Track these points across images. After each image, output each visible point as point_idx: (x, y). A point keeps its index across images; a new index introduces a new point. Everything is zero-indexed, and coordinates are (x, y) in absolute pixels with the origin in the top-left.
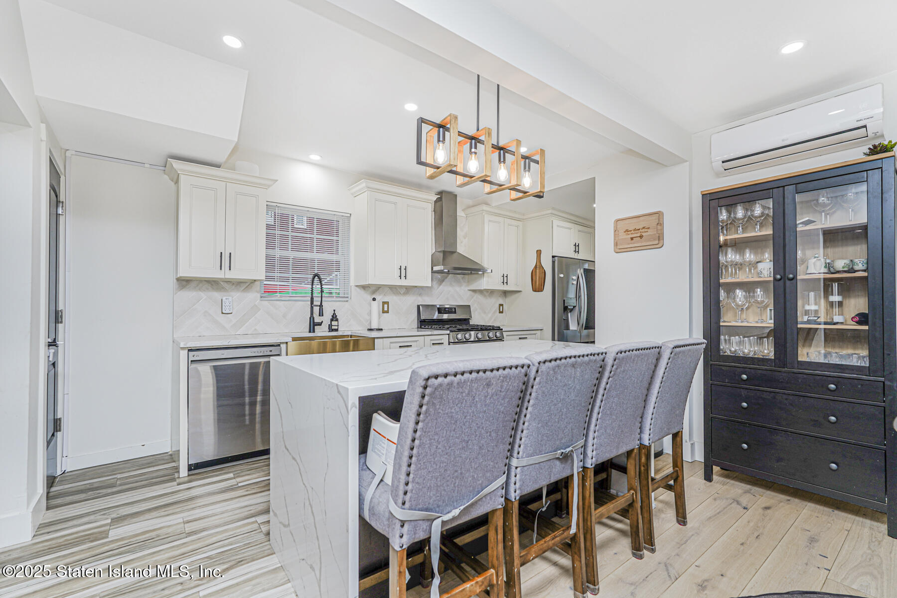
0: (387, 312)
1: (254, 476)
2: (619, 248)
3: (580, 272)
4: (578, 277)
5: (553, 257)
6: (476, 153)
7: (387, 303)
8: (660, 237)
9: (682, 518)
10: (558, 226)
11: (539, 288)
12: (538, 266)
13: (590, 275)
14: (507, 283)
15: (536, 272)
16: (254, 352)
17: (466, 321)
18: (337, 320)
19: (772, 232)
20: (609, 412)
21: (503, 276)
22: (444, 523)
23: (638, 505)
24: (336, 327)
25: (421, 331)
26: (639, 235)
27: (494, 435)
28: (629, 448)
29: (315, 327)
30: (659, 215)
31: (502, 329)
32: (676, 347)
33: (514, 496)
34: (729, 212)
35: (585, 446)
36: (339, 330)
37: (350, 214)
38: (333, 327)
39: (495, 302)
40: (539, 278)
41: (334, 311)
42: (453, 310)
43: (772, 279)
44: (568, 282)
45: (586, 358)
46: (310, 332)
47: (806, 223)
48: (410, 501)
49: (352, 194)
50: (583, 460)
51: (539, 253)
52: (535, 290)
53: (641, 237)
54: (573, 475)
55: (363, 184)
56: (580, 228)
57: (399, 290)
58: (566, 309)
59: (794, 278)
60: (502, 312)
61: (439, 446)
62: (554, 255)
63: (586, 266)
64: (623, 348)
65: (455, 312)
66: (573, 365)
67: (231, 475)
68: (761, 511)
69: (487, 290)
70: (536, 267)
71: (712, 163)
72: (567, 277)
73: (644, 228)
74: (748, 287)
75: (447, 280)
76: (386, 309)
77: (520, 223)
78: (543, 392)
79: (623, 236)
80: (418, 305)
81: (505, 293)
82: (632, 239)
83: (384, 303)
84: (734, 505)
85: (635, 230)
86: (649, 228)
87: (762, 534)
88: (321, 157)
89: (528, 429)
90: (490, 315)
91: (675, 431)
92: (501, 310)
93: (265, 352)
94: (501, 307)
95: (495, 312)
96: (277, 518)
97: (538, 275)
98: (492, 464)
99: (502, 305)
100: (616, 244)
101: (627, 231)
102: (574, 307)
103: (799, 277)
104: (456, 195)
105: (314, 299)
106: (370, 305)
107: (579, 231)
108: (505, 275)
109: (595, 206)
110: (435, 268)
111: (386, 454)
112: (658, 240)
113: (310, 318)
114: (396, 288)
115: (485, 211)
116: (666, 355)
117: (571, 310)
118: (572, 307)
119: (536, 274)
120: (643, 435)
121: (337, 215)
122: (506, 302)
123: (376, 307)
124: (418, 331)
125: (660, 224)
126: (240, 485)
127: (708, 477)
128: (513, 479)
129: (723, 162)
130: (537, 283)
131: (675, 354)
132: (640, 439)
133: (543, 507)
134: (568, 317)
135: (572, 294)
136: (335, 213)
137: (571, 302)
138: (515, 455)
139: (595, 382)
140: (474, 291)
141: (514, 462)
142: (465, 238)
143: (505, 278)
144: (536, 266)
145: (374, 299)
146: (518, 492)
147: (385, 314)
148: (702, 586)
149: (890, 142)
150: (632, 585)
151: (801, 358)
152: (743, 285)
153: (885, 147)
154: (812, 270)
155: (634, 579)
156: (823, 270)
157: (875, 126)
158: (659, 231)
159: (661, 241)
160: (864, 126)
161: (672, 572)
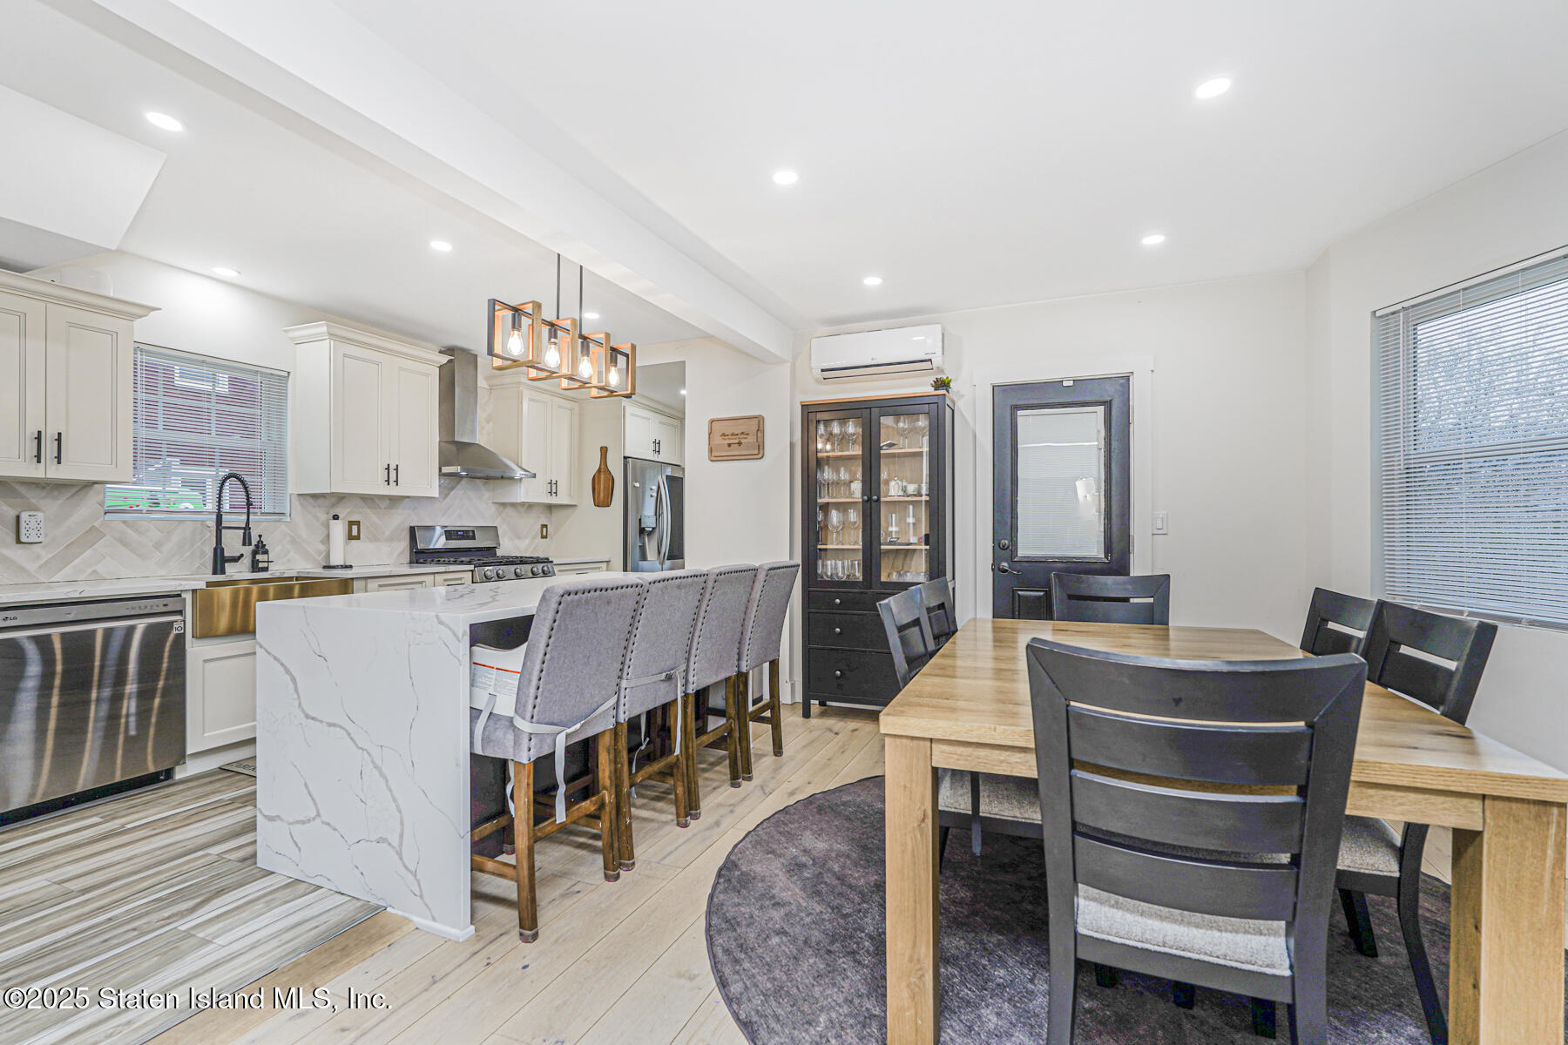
0: (358, 538)
1: (151, 811)
2: (714, 455)
3: (662, 479)
4: (659, 487)
5: (625, 458)
6: (555, 344)
7: (358, 523)
8: (760, 447)
9: (778, 749)
10: (632, 415)
11: (604, 501)
12: (603, 470)
13: (676, 485)
14: (556, 493)
15: (599, 478)
16: (133, 608)
17: (491, 551)
18: (266, 552)
19: (861, 453)
20: (709, 636)
21: (551, 483)
22: (568, 736)
23: (737, 735)
24: (265, 565)
25: (417, 567)
26: (737, 441)
27: (610, 652)
28: (728, 675)
29: (226, 564)
30: (760, 420)
31: (552, 562)
32: (770, 569)
33: (623, 718)
34: (825, 426)
35: (687, 671)
36: (270, 569)
37: (289, 373)
38: (261, 565)
39: (533, 522)
40: (604, 487)
41: (260, 536)
42: (471, 534)
43: (861, 500)
44: (644, 493)
45: (690, 579)
46: (215, 573)
47: (891, 445)
48: (538, 715)
49: (292, 339)
50: (686, 684)
51: (604, 451)
52: (597, 504)
53: (740, 444)
54: (676, 699)
55: (321, 328)
56: (664, 419)
57: (377, 502)
58: (642, 531)
59: (878, 500)
60: (545, 537)
61: (566, 661)
62: (626, 455)
63: (669, 471)
64: (722, 570)
65: (473, 538)
66: (679, 587)
67: (96, 820)
68: (850, 733)
69: (523, 504)
70: (599, 471)
71: (811, 369)
72: (643, 484)
73: (742, 433)
74: (843, 507)
75: (459, 487)
76: (355, 533)
77: (575, 405)
78: (652, 613)
79: (718, 440)
80: (411, 527)
81: (550, 508)
82: (729, 445)
83: (351, 523)
84: (828, 733)
85: (733, 435)
86: (747, 434)
87: (847, 749)
88: (239, 272)
89: (637, 649)
90: (527, 541)
91: (771, 658)
92: (544, 534)
93: (155, 608)
94: (545, 529)
95: (534, 538)
96: (282, 820)
97: (602, 482)
98: (606, 681)
99: (546, 526)
100: (711, 450)
101: (723, 435)
102: (653, 528)
103: (882, 499)
104: (476, 356)
105: (223, 517)
106: (328, 527)
107: (660, 423)
108: (554, 482)
109: (683, 392)
110: (446, 470)
111: (495, 685)
112: (758, 451)
113: (215, 550)
114: (371, 499)
115: (523, 384)
116: (761, 577)
117: (650, 534)
118: (651, 529)
119: (599, 482)
120: (741, 662)
121: (261, 373)
122: (553, 521)
123: (338, 530)
124: (411, 567)
125: (760, 429)
126: (129, 826)
127: (807, 714)
128: (622, 701)
129: (822, 371)
130: (602, 495)
131: (771, 577)
132: (738, 666)
133: (641, 745)
134: (644, 543)
135: (649, 510)
136: (257, 369)
137: (649, 523)
138: (625, 676)
139: (697, 603)
140: (504, 505)
141: (624, 684)
142: (488, 422)
143: (554, 486)
144: (600, 469)
145: (336, 517)
146: (627, 713)
147: (353, 541)
148: (792, 794)
149: (947, 378)
150: (731, 805)
151: (883, 579)
152: (838, 506)
153: (943, 382)
154: (892, 492)
155: (732, 801)
156: (901, 493)
157: (937, 360)
158: (759, 440)
159: (761, 451)
160: (930, 360)
161: (767, 790)
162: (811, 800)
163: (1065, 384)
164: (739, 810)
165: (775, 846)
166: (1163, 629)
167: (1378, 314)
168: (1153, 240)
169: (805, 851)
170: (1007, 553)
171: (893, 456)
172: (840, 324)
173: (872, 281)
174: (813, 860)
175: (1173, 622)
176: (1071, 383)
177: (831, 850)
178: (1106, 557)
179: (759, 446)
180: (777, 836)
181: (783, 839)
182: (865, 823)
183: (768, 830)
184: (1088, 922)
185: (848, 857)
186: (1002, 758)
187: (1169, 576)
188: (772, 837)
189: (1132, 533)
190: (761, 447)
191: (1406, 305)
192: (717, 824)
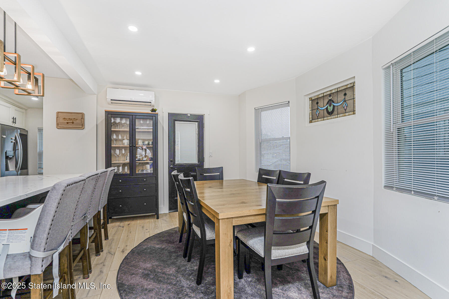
2: (59, 126)
3: (16, 135)
4: (16, 138)
10: (1, 105)
19: (129, 130)
23: (98, 235)
26: (71, 122)
27: (73, 211)
28: (96, 213)
30: (83, 114)
33: (71, 239)
43: (128, 146)
45: (95, 176)
47: (139, 128)
48: (47, 247)
50: (87, 219)
53: (73, 123)
56: (18, 109)
58: (7, 157)
59: (135, 146)
66: (92, 179)
68: (127, 226)
71: (106, 99)
72: (7, 136)
73: (74, 119)
74: (120, 148)
79: (61, 120)
82: (68, 123)
84: (119, 227)
85: (69, 119)
86: (77, 119)
87: (131, 231)
89: (77, 208)
98: (70, 224)
100: (57, 124)
101: (64, 119)
107: (16, 110)
111: (8, 239)
116: (108, 174)
117: (11, 159)
118: (12, 157)
120: (99, 207)
125: (83, 118)
127: (108, 223)
128: (71, 232)
129: (111, 100)
134: (7, 163)
135: (10, 148)
137: (11, 154)
148: (123, 251)
149: (156, 109)
150: (102, 263)
151: (137, 172)
152: (118, 148)
153: (155, 110)
154: (139, 144)
155: (101, 262)
156: (142, 144)
157: (153, 103)
158: (82, 122)
159: (83, 126)
160: (151, 102)
161: (113, 253)
162: (132, 251)
163: (188, 115)
164: (106, 263)
165: (133, 272)
166: (222, 181)
167: (256, 109)
168: (217, 81)
169: (144, 269)
170: (173, 163)
171: (139, 132)
172: (117, 85)
173: (138, 73)
174: (150, 271)
175: (225, 179)
176: (190, 115)
177: (153, 266)
178: (198, 163)
179: (82, 124)
180: (131, 268)
181: (133, 268)
182: (157, 253)
183: (125, 267)
184: (274, 256)
185: (160, 266)
186: (250, 219)
187: (223, 167)
188: (129, 269)
189: (204, 157)
190: (83, 125)
191: (261, 107)
192: (101, 272)
